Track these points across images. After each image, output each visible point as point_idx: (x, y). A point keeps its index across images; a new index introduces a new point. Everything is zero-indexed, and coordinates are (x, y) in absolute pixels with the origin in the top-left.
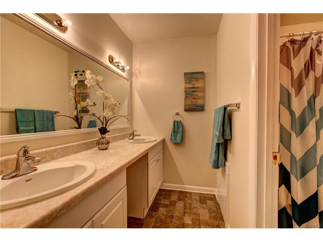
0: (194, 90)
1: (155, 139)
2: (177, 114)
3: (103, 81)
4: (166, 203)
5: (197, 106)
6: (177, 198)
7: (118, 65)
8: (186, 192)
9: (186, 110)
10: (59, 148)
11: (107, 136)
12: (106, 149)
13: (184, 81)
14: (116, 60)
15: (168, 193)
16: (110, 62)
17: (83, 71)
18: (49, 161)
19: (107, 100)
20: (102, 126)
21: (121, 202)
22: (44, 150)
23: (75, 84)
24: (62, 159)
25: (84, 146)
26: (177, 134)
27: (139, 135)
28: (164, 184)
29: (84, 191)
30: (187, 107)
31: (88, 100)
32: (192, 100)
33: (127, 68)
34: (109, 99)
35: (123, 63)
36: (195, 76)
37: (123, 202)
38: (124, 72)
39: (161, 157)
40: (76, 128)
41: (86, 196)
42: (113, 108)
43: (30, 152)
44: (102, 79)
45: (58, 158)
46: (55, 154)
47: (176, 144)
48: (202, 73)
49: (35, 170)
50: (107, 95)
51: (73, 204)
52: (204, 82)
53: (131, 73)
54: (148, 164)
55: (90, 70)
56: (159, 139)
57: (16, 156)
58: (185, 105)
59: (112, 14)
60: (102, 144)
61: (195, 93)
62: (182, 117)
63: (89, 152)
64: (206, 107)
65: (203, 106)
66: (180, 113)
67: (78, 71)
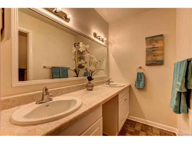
0: (154, 49)
1: (124, 85)
2: (140, 68)
3: (89, 48)
4: (131, 131)
5: (157, 61)
6: (140, 128)
7: (99, 38)
8: (148, 126)
9: (147, 65)
10: (65, 88)
11: (92, 82)
12: (91, 90)
13: (145, 44)
14: (98, 35)
15: (133, 123)
16: (94, 36)
17: (79, 43)
18: (60, 95)
19: (92, 59)
20: (89, 76)
21: (99, 127)
22: (57, 89)
23: (74, 51)
24: (66, 94)
25: (79, 87)
26: (140, 82)
27: (113, 82)
28: (130, 116)
29: (71, 120)
30: (148, 63)
31: (82, 60)
32: (152, 57)
33: (105, 39)
34: (93, 59)
35: (102, 37)
36: (155, 38)
37: (99, 128)
38: (103, 42)
39: (128, 97)
40: (76, 77)
41: (72, 123)
42: (95, 64)
43: (49, 90)
44: (89, 47)
45: (65, 94)
46: (63, 91)
47: (139, 89)
48: (162, 35)
49: (51, 100)
50: (92, 56)
51: (63, 129)
52: (163, 43)
53: (108, 43)
54: (118, 102)
55: (82, 42)
56: (127, 85)
57: (42, 91)
58: (146, 61)
59: (95, 8)
60: (89, 87)
61: (154, 52)
62: (144, 70)
63: (82, 91)
64: (166, 62)
65: (163, 61)
66: (142, 67)
67: (76, 43)
